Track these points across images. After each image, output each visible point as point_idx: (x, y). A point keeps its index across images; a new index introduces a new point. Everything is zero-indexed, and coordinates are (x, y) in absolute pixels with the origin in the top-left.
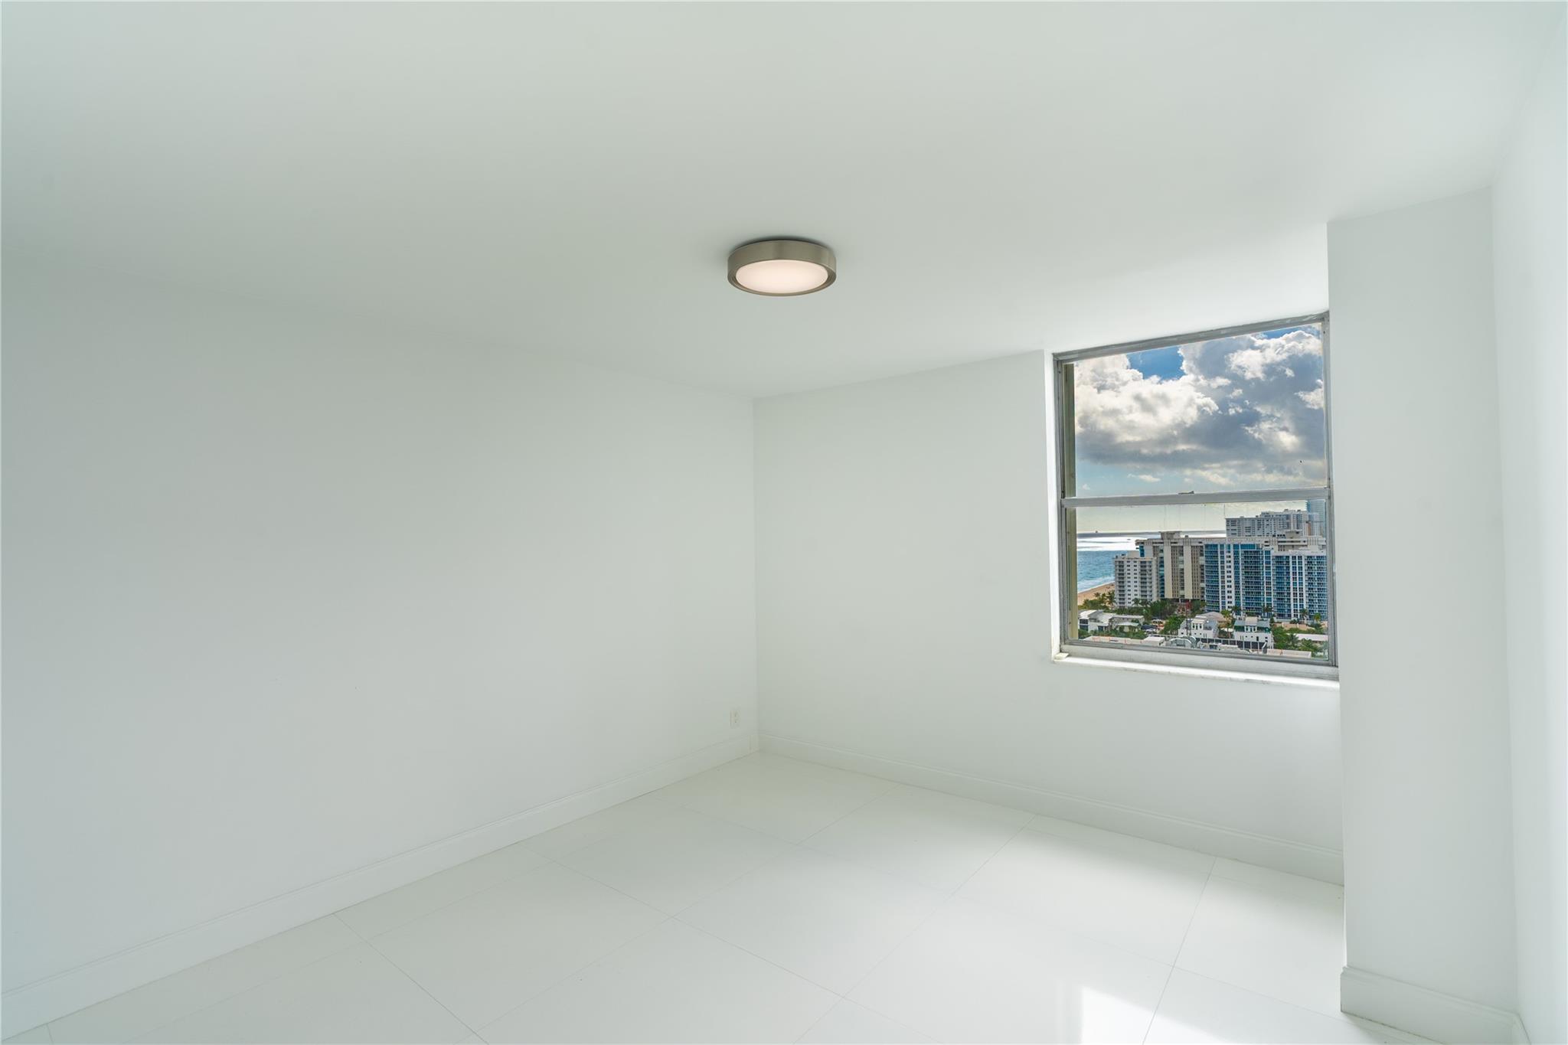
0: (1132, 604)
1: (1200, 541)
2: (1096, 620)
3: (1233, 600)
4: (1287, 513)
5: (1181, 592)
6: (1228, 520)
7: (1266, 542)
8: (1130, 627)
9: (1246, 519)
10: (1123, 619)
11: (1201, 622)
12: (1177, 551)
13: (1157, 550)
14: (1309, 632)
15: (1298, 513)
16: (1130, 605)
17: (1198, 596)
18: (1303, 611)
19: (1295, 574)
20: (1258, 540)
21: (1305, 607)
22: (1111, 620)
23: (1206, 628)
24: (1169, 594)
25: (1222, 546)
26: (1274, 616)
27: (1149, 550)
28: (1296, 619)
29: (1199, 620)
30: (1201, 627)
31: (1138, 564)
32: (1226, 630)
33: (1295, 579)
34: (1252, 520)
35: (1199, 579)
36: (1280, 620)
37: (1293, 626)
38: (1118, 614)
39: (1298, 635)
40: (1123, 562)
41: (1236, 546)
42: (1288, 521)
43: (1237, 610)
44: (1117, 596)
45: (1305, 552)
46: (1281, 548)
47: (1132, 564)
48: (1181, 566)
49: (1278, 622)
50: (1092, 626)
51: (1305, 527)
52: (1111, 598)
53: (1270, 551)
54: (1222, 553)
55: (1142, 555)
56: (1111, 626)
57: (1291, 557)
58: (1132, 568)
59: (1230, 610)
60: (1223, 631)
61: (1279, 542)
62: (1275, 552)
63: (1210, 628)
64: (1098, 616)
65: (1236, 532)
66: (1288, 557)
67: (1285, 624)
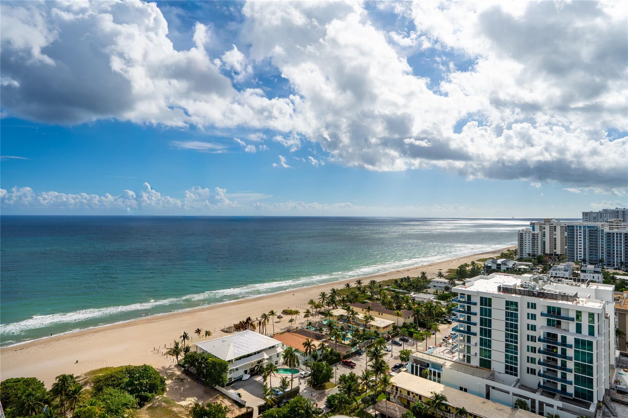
1: (565, 223)
2: (505, 264)
3: (582, 255)
4: (617, 210)
5: (555, 251)
6: (583, 213)
7: (602, 225)
8: (524, 269)
9: (594, 213)
10: (521, 264)
11: (563, 267)
12: (553, 229)
13: (542, 228)
14: (624, 275)
15: (624, 210)
16: (526, 257)
17: (564, 253)
18: (621, 263)
19: (617, 242)
20: (598, 224)
21: (623, 260)
22: (514, 265)
23: (565, 271)
24: (548, 251)
25: (577, 226)
26: (605, 265)
27: (537, 228)
28: (617, 267)
29: (562, 266)
30: (562, 270)
31: (531, 235)
32: (577, 272)
33: (617, 245)
34: (597, 213)
35: (565, 244)
36: (608, 267)
37: (615, 271)
38: (518, 261)
39: (617, 276)
40: (522, 234)
41: (584, 227)
42: (618, 214)
43: (584, 261)
44: (519, 251)
45: (624, 231)
46: (610, 228)
47: (527, 235)
48: (555, 237)
49: (607, 269)
50: (503, 268)
52: (515, 252)
53: (603, 230)
54: (577, 230)
55: (534, 230)
56: (514, 268)
57: (615, 234)
58: (527, 237)
59: (580, 261)
60: (575, 273)
61: (609, 225)
62: (607, 230)
63: (567, 271)
64: (507, 262)
65: (588, 219)
66: (614, 233)
67: (611, 271)
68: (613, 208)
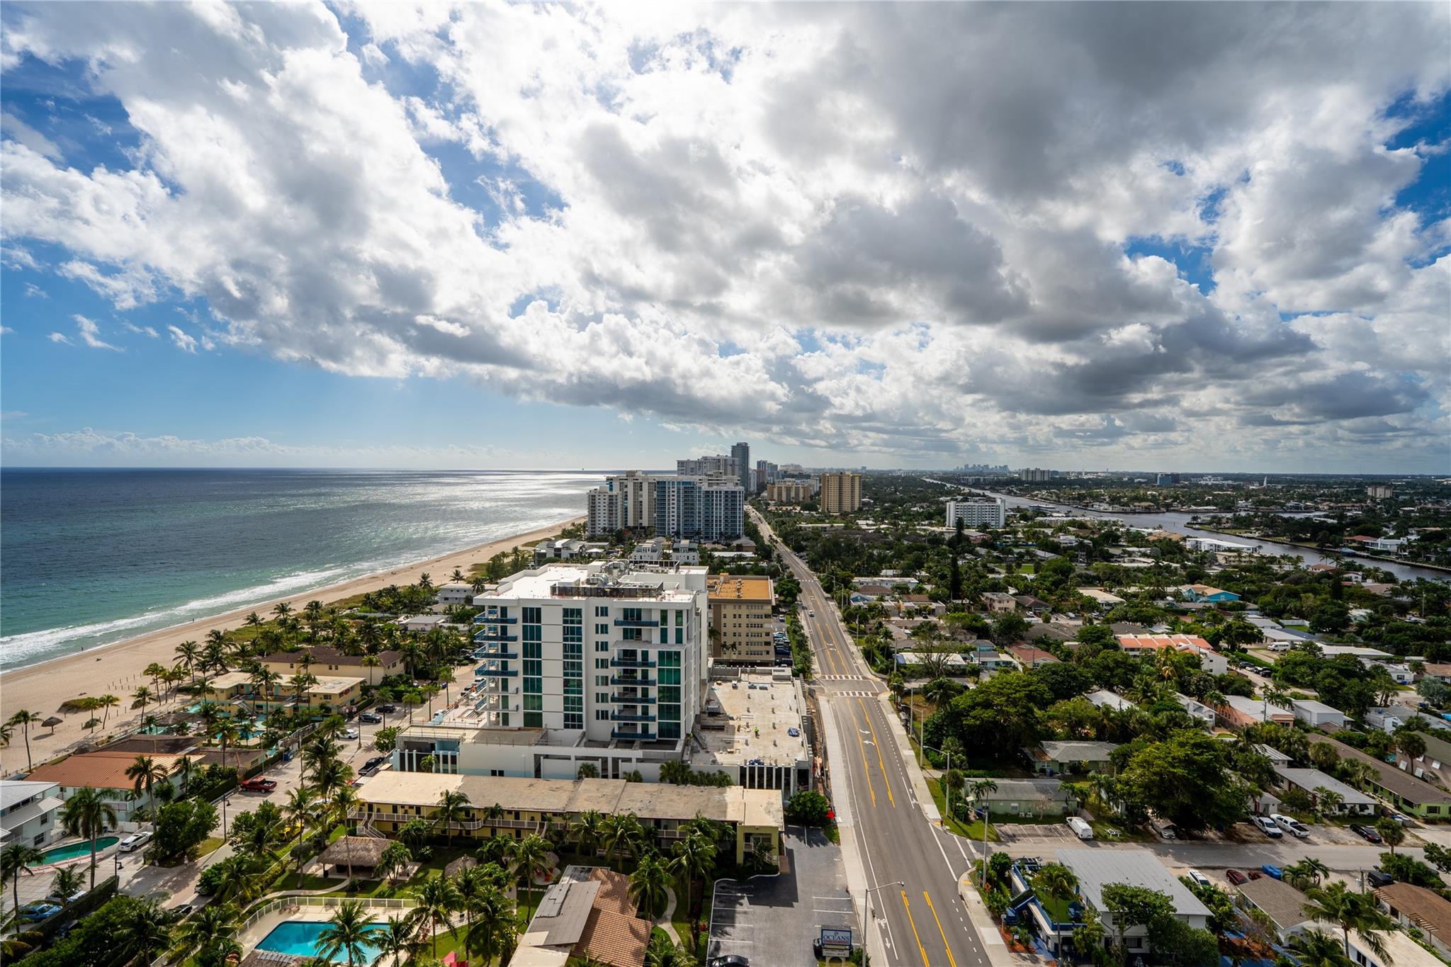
0: (601, 533)
1: (654, 478)
2: (568, 548)
3: (675, 526)
5: (640, 521)
6: (679, 462)
7: (700, 480)
8: (597, 553)
9: (691, 461)
10: (592, 546)
11: (650, 546)
12: (638, 486)
13: (623, 486)
14: (724, 550)
16: (599, 533)
17: (652, 523)
18: (721, 533)
19: (716, 505)
20: (695, 478)
21: (722, 530)
22: (581, 548)
23: (652, 551)
24: (631, 524)
25: (669, 483)
26: (702, 538)
27: (616, 485)
28: (716, 540)
29: (648, 544)
30: (648, 550)
31: (607, 497)
32: (667, 551)
33: (716, 509)
34: (695, 462)
35: (653, 511)
36: (705, 542)
37: (714, 546)
38: (588, 542)
39: (715, 553)
40: (595, 496)
41: (679, 483)
42: (720, 463)
43: (677, 534)
44: (589, 525)
45: (724, 488)
46: (710, 485)
47: (602, 497)
48: (640, 499)
49: (704, 544)
50: (565, 554)
51: (729, 468)
52: (584, 526)
53: (701, 487)
54: (669, 489)
55: (611, 490)
56: (581, 553)
57: (715, 492)
58: (602, 501)
59: (673, 534)
60: (665, 553)
61: (708, 480)
62: (705, 487)
63: (655, 551)
64: (571, 545)
65: (684, 472)
66: (713, 492)
67: (709, 546)
68: (714, 454)
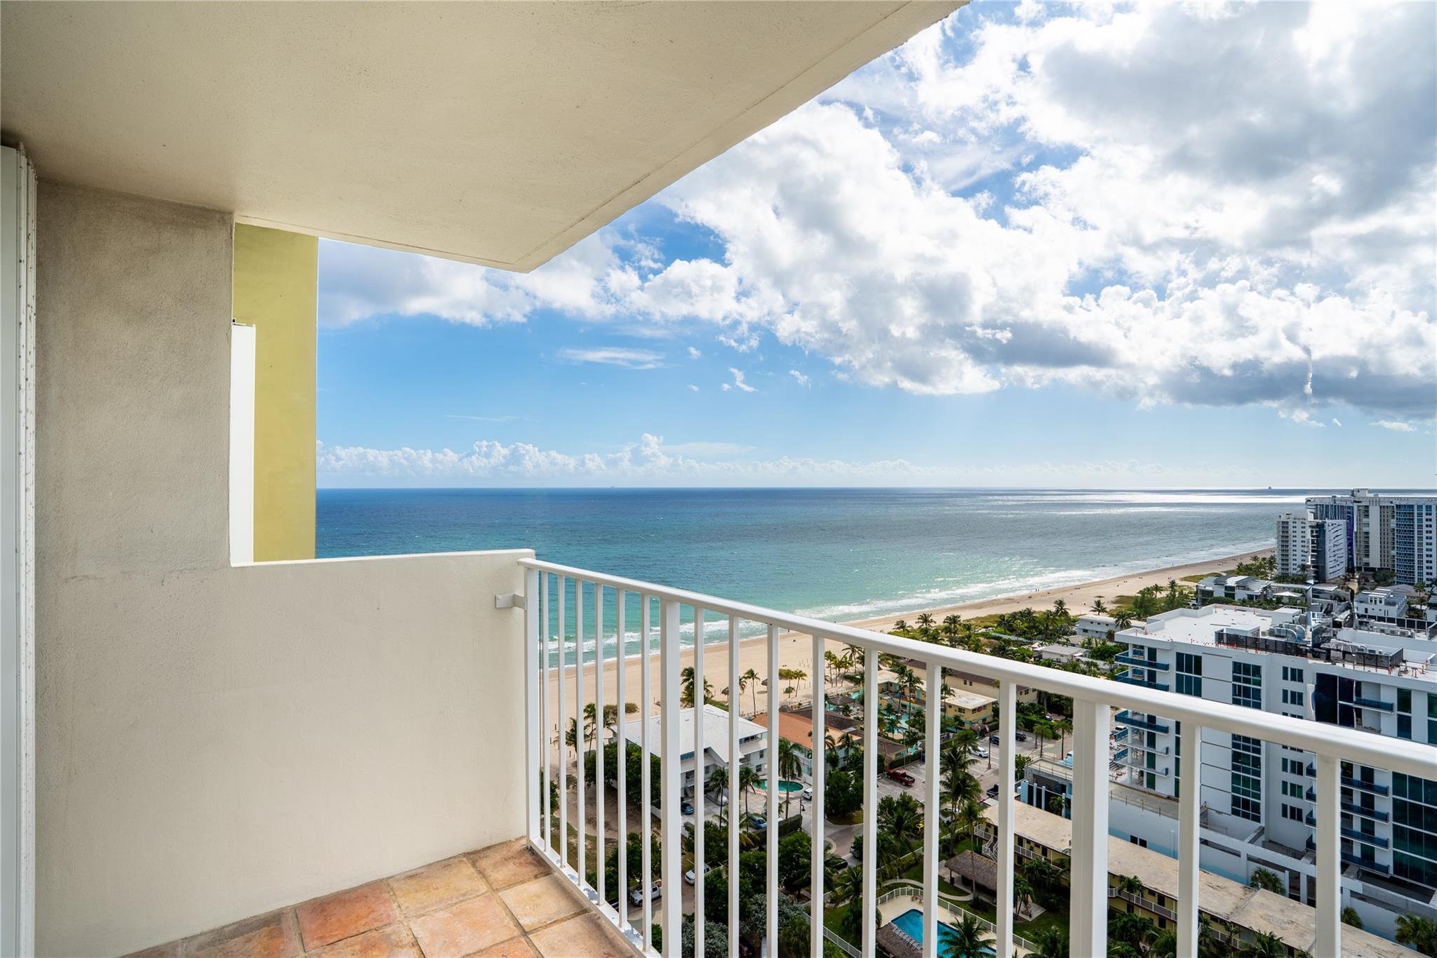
0: (1298, 571)
1: (1391, 500)
2: (1245, 588)
5: (1365, 560)
8: (1290, 598)
10: (1284, 588)
11: (1383, 596)
16: (1295, 572)
17: (1388, 564)
22: (1265, 589)
23: (1388, 603)
25: (1420, 507)
29: (1381, 593)
30: (1381, 602)
32: (1418, 607)
35: (1390, 545)
38: (1277, 582)
40: (1287, 522)
44: (1278, 560)
47: (1299, 525)
48: (1365, 529)
50: (1240, 595)
52: (1271, 562)
54: (1420, 515)
56: (1265, 596)
58: (1299, 530)
59: (1430, 583)
60: (1414, 609)
63: (1394, 604)
64: (1249, 584)
